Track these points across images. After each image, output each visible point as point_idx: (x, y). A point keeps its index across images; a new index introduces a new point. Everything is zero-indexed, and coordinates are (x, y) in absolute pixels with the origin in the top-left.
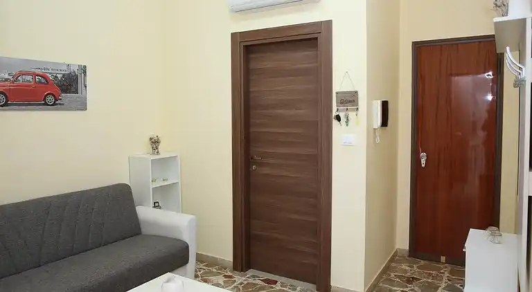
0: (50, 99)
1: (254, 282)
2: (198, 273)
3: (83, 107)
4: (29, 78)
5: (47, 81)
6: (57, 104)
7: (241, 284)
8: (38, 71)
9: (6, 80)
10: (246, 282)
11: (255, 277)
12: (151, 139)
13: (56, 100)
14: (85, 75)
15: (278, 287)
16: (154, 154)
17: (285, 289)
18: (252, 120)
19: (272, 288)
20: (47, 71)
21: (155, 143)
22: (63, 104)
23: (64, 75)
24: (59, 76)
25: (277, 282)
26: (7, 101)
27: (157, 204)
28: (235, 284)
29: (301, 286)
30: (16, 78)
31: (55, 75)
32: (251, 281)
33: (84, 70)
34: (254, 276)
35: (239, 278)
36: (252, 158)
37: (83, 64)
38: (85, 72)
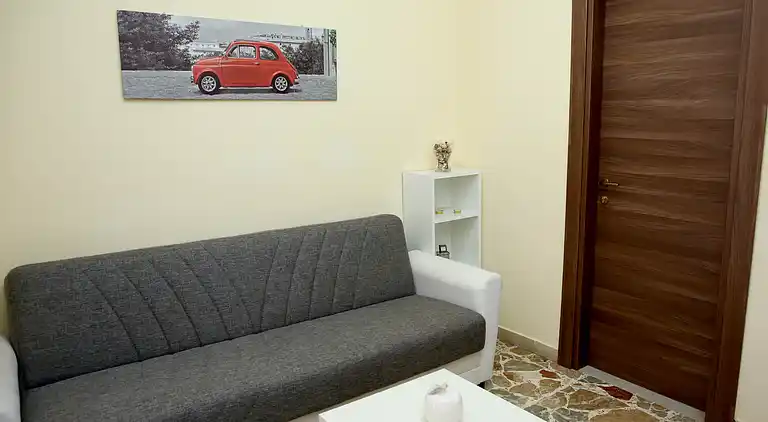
0: (281, 83)
1: (591, 389)
2: (502, 362)
3: (332, 96)
4: (250, 50)
5: (276, 55)
6: (292, 91)
7: (569, 389)
8: (263, 40)
9: (217, 54)
10: (576, 389)
11: (593, 380)
12: (436, 146)
13: (290, 84)
14: (334, 45)
15: (632, 405)
16: (439, 169)
17: (645, 411)
18: (604, 119)
19: (624, 405)
20: (276, 39)
21: (443, 153)
22: (300, 91)
23: (301, 46)
24: (295, 47)
25: (631, 395)
26: (219, 85)
27: (443, 249)
28: (560, 388)
29: (675, 409)
30: (231, 50)
31: (287, 45)
32: (586, 386)
33: (332, 37)
34: (591, 380)
35: (567, 380)
36: (601, 183)
37: (331, 28)
38: (333, 41)
